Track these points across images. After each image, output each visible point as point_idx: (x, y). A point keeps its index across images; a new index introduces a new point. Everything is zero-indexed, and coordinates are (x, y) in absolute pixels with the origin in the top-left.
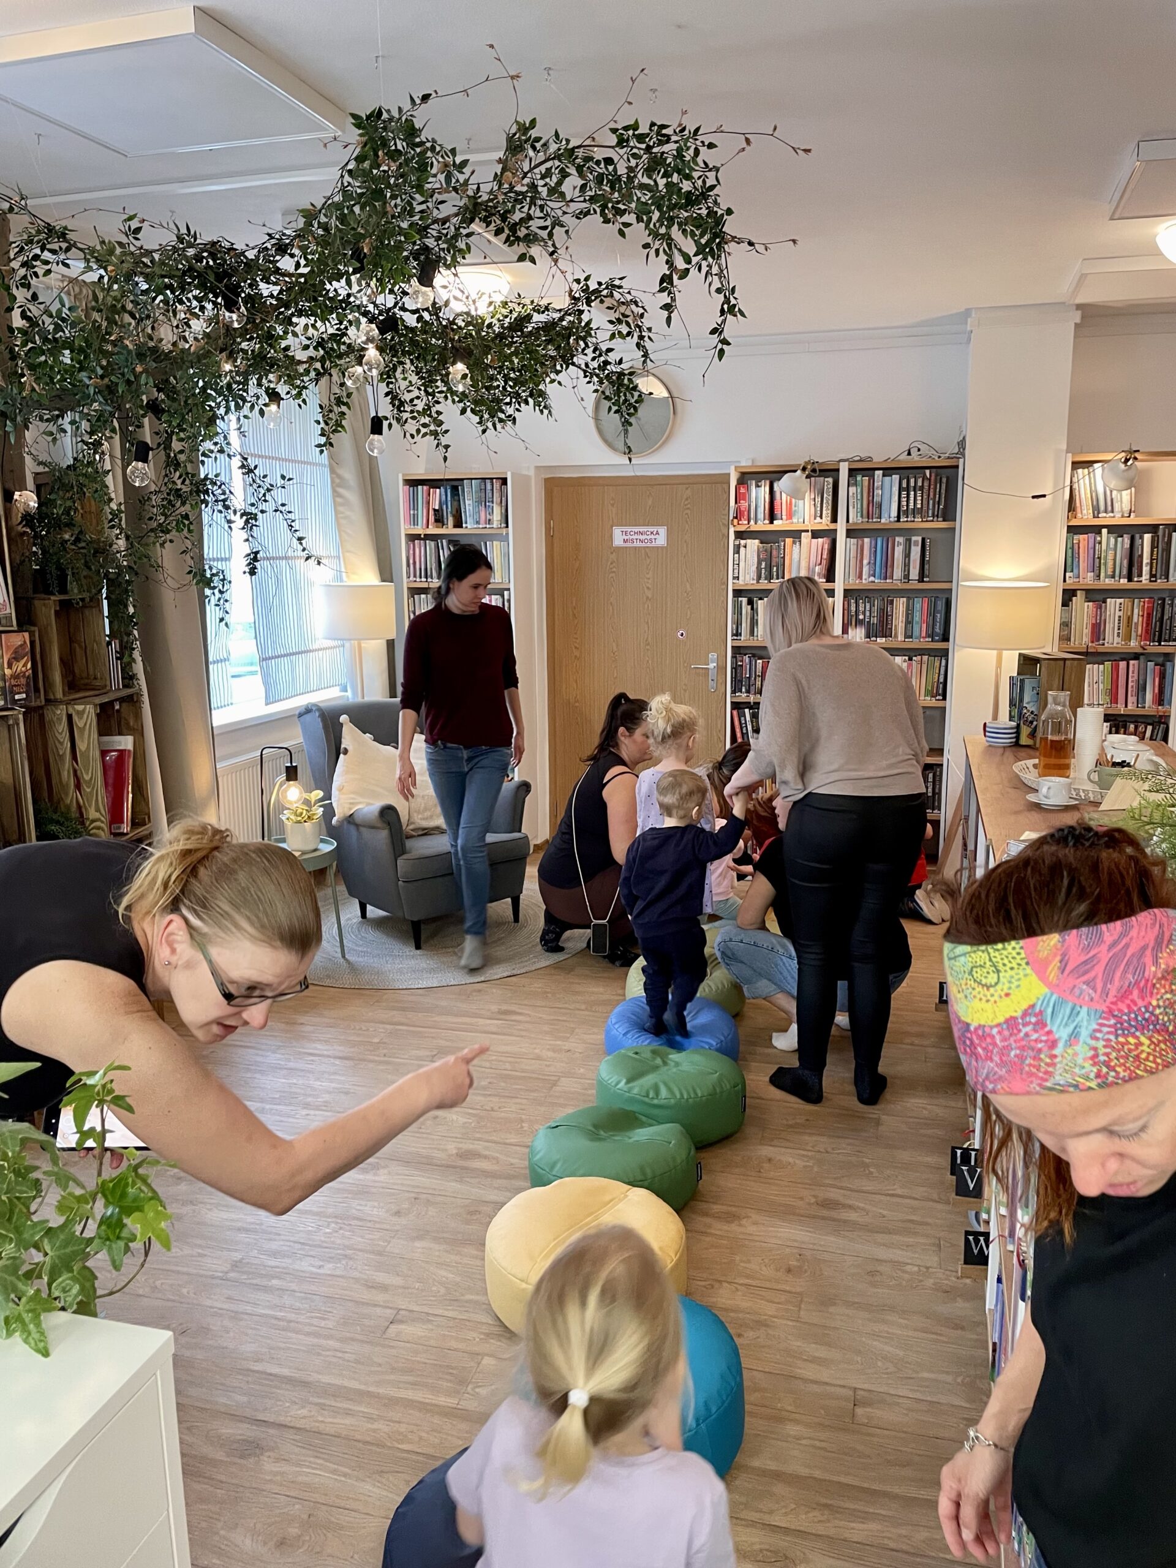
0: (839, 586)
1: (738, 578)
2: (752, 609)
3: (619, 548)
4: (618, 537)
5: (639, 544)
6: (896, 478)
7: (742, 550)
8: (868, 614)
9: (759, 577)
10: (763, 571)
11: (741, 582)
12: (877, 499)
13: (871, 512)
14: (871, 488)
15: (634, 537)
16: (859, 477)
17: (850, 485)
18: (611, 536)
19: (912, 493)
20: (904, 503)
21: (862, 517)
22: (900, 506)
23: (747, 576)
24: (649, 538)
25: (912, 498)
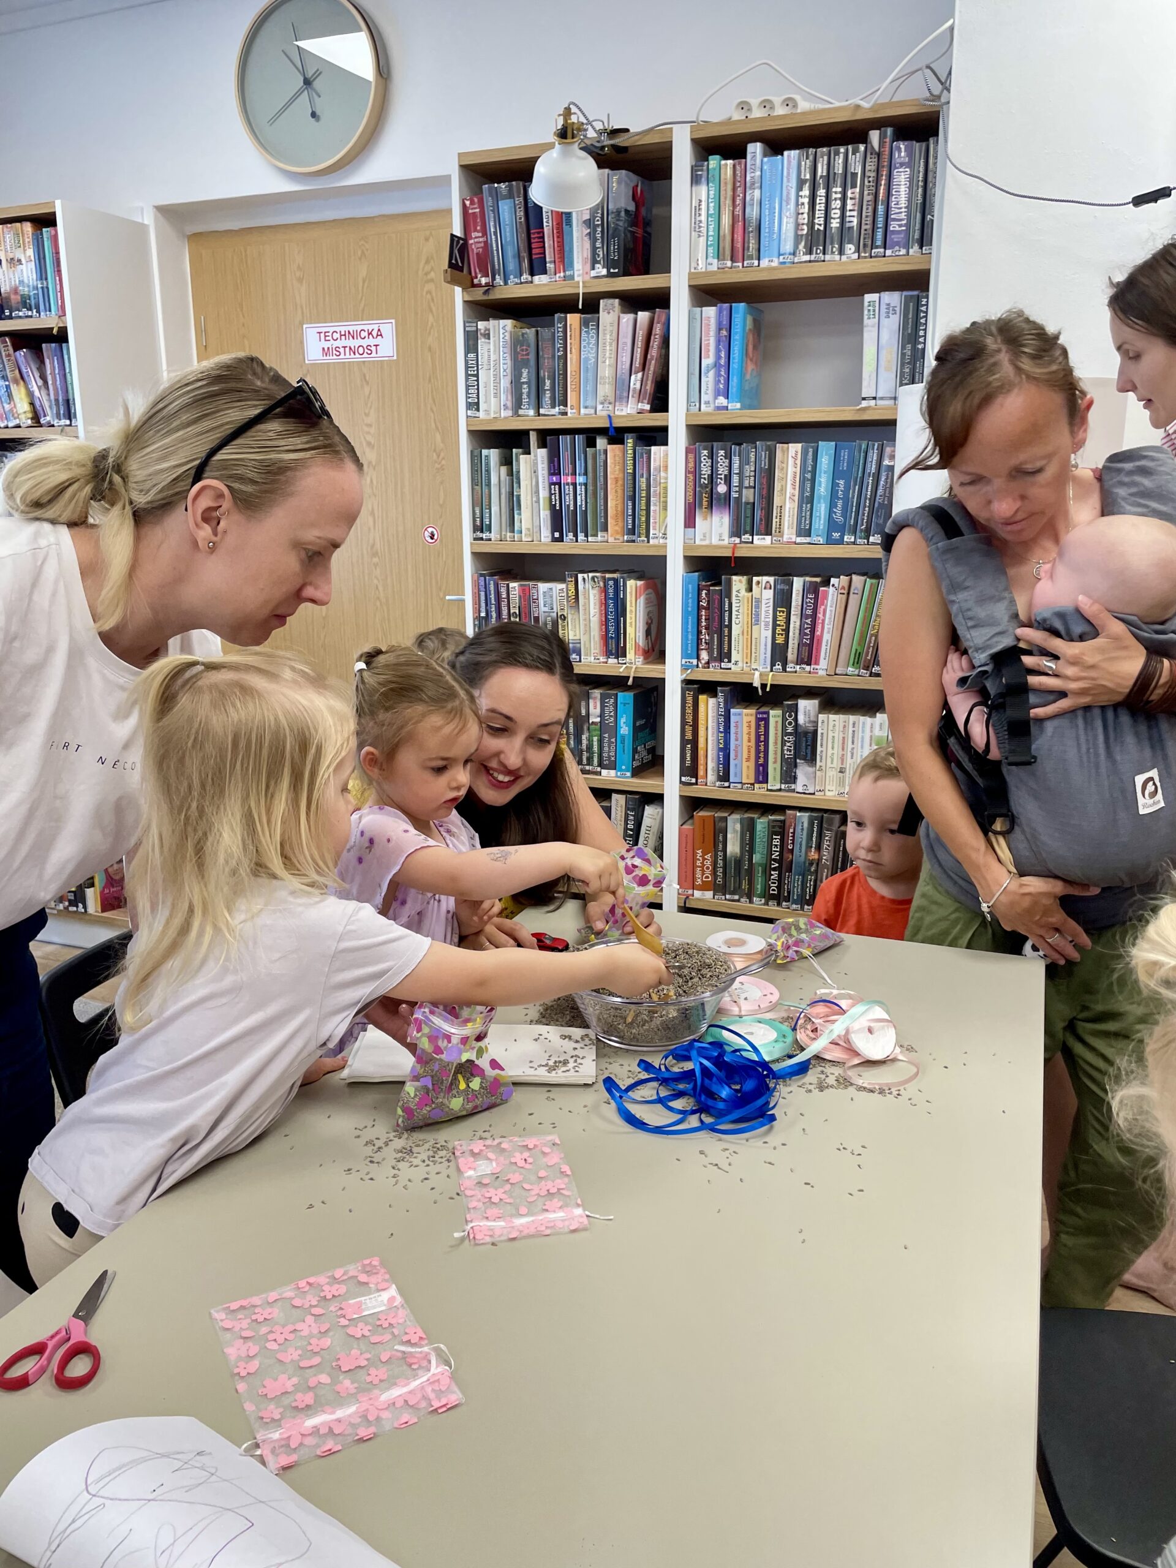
0: (677, 420)
1: (476, 406)
2: (510, 473)
3: (315, 366)
4: (314, 347)
5: (350, 357)
6: (791, 155)
7: (481, 341)
8: (735, 480)
9: (518, 404)
10: (525, 391)
11: (482, 414)
12: (753, 212)
13: (739, 245)
14: (740, 184)
15: (338, 343)
16: (714, 161)
17: (695, 180)
18: (302, 342)
19: (822, 192)
20: (805, 219)
21: (719, 256)
22: (798, 226)
23: (493, 400)
24: (365, 343)
25: (820, 207)
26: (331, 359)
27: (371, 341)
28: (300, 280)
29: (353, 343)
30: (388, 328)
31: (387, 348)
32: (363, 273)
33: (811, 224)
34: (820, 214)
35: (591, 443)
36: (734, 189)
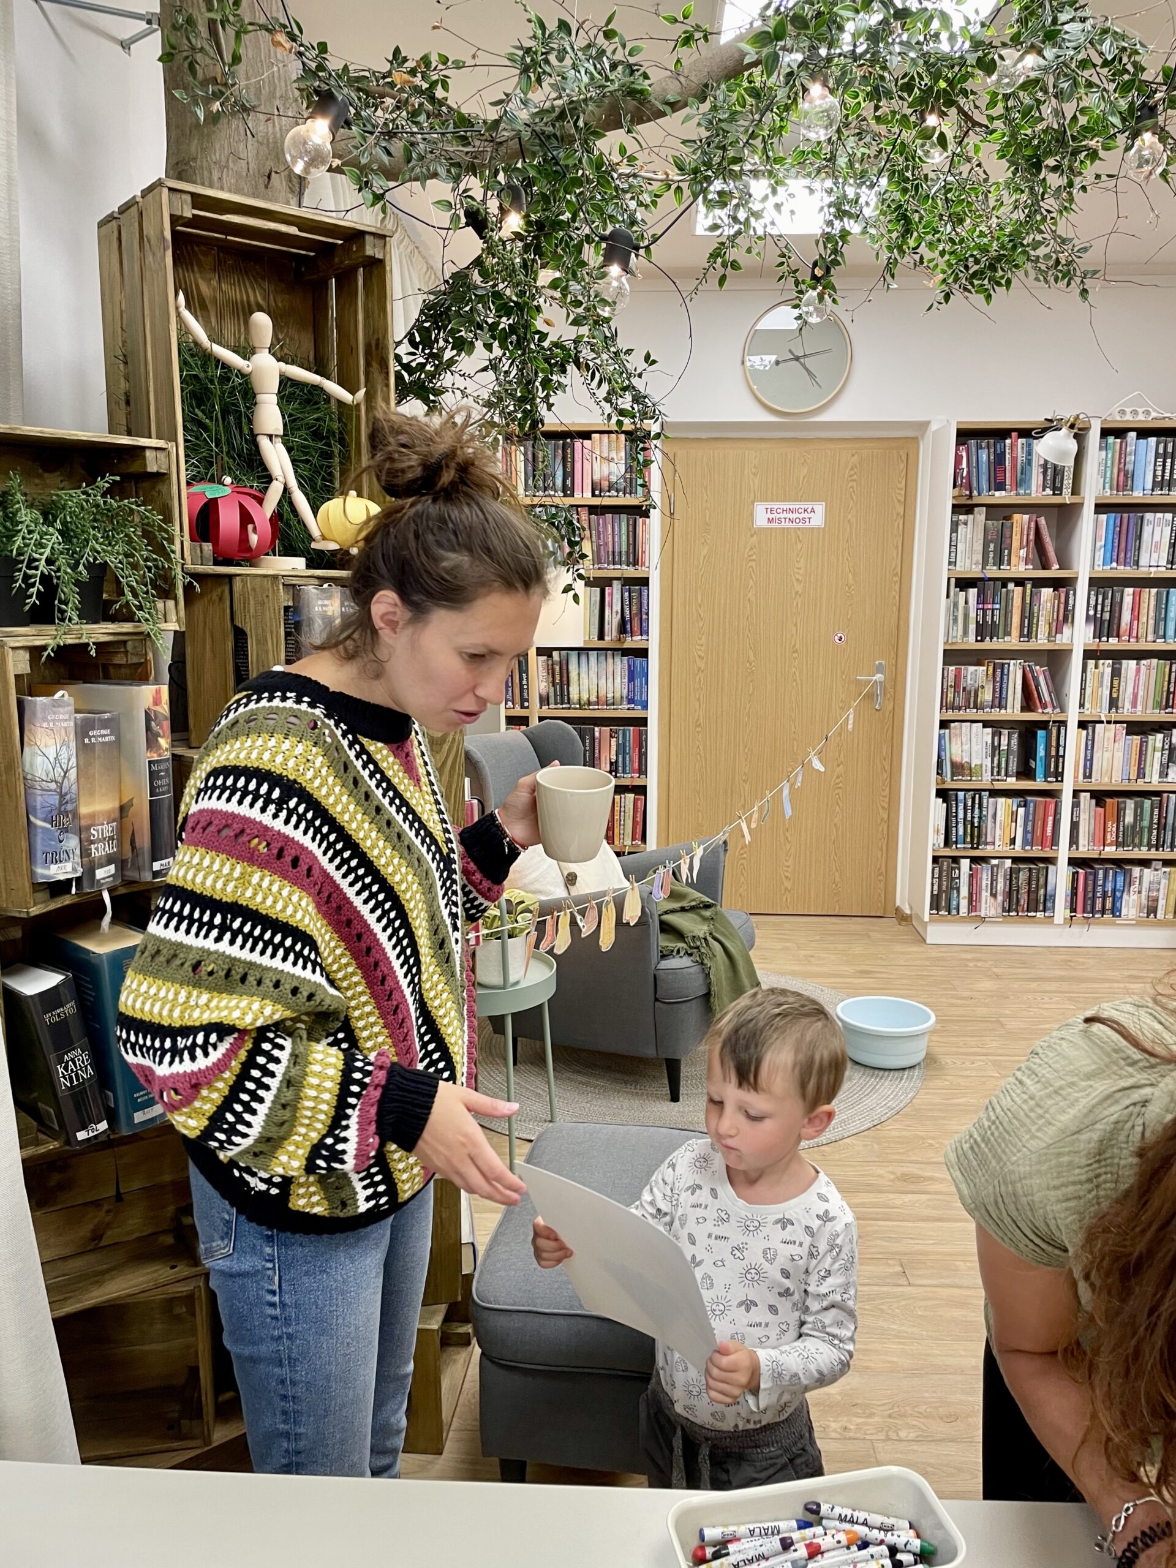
0: (1081, 574)
1: (955, 563)
3: (761, 530)
4: (761, 517)
5: (788, 525)
6: (1153, 440)
7: (961, 528)
9: (985, 563)
10: (991, 555)
11: (958, 568)
12: (1130, 467)
13: (1121, 483)
14: (1123, 453)
15: (781, 516)
16: (1111, 439)
17: (1101, 448)
18: (752, 514)
19: (1169, 460)
20: (1159, 473)
21: (1111, 489)
22: (1155, 476)
23: (968, 562)
24: (801, 516)
25: (1168, 467)
26: (773, 525)
27: (806, 515)
28: (755, 475)
29: (791, 516)
30: (820, 508)
31: (818, 519)
32: (805, 471)
33: (1163, 476)
34: (1168, 471)
35: (1005, 585)
36: (1120, 454)
